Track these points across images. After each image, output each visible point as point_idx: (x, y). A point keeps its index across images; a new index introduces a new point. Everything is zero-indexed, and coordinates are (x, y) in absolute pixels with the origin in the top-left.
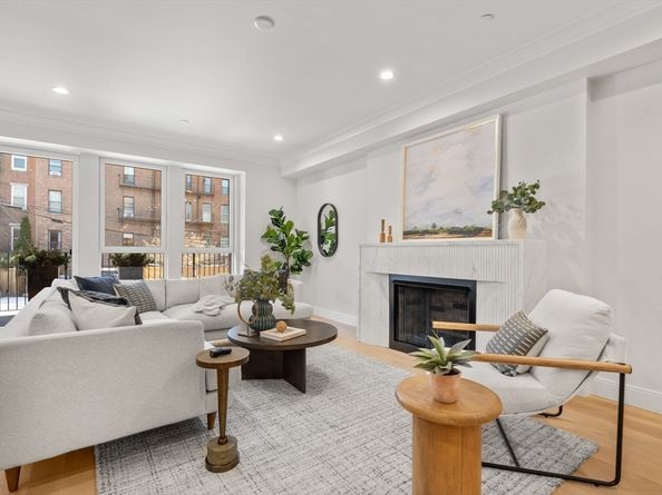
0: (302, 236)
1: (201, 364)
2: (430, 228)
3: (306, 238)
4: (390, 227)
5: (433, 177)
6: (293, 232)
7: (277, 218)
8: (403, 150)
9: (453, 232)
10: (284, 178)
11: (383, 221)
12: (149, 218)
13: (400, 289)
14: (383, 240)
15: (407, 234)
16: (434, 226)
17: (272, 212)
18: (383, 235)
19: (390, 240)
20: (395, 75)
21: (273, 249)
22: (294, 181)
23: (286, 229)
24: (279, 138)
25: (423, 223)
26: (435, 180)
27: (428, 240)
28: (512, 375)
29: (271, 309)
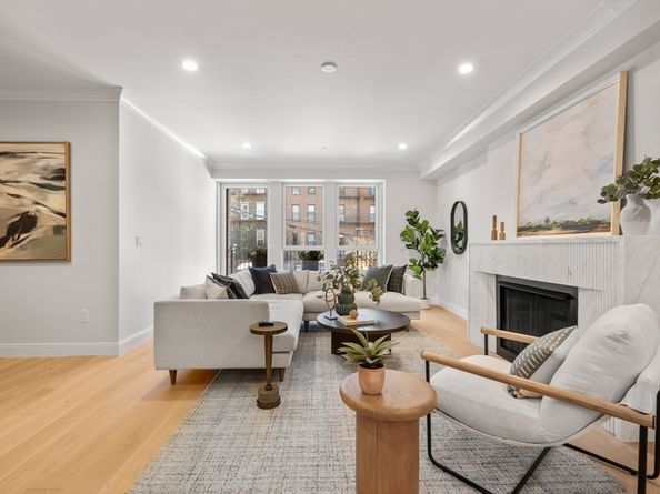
0: (436, 235)
1: (253, 332)
2: (543, 223)
3: (441, 236)
4: (503, 224)
5: (547, 163)
6: (429, 231)
7: (413, 218)
8: (517, 136)
9: (568, 226)
10: (423, 180)
11: (495, 217)
12: (355, 221)
13: (507, 291)
14: (494, 237)
15: (521, 230)
16: (547, 221)
17: (408, 213)
18: (495, 233)
19: (503, 237)
20: (475, 67)
21: (408, 246)
22: (434, 181)
23: (423, 228)
24: (403, 146)
25: (536, 218)
26: (549, 166)
27: (541, 237)
28: (515, 396)
29: (353, 299)
